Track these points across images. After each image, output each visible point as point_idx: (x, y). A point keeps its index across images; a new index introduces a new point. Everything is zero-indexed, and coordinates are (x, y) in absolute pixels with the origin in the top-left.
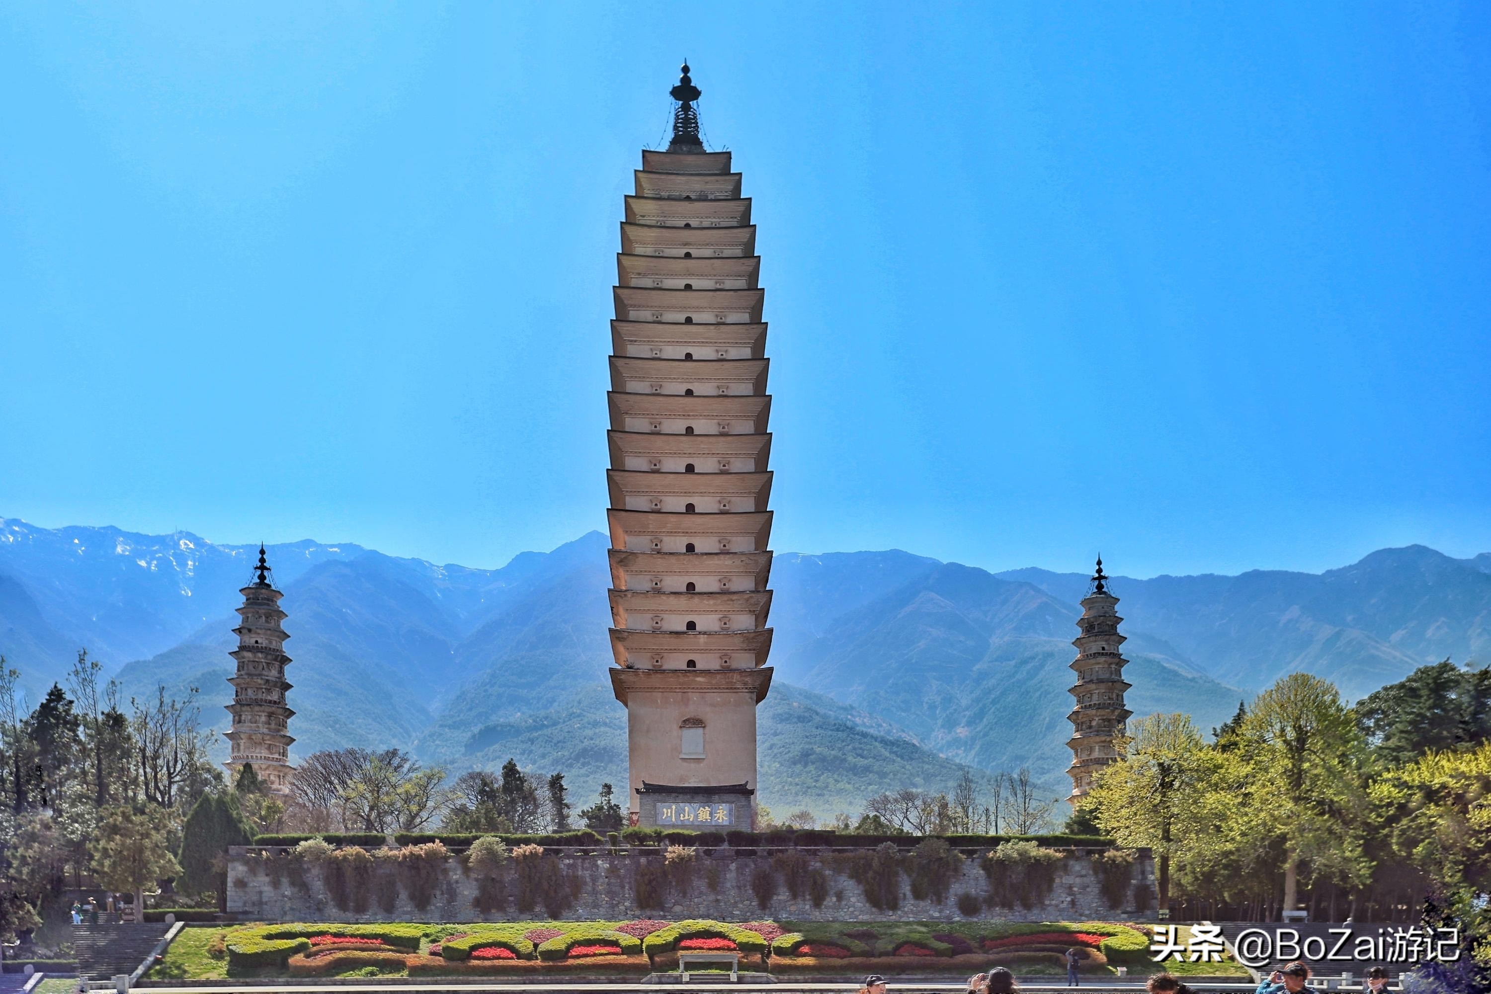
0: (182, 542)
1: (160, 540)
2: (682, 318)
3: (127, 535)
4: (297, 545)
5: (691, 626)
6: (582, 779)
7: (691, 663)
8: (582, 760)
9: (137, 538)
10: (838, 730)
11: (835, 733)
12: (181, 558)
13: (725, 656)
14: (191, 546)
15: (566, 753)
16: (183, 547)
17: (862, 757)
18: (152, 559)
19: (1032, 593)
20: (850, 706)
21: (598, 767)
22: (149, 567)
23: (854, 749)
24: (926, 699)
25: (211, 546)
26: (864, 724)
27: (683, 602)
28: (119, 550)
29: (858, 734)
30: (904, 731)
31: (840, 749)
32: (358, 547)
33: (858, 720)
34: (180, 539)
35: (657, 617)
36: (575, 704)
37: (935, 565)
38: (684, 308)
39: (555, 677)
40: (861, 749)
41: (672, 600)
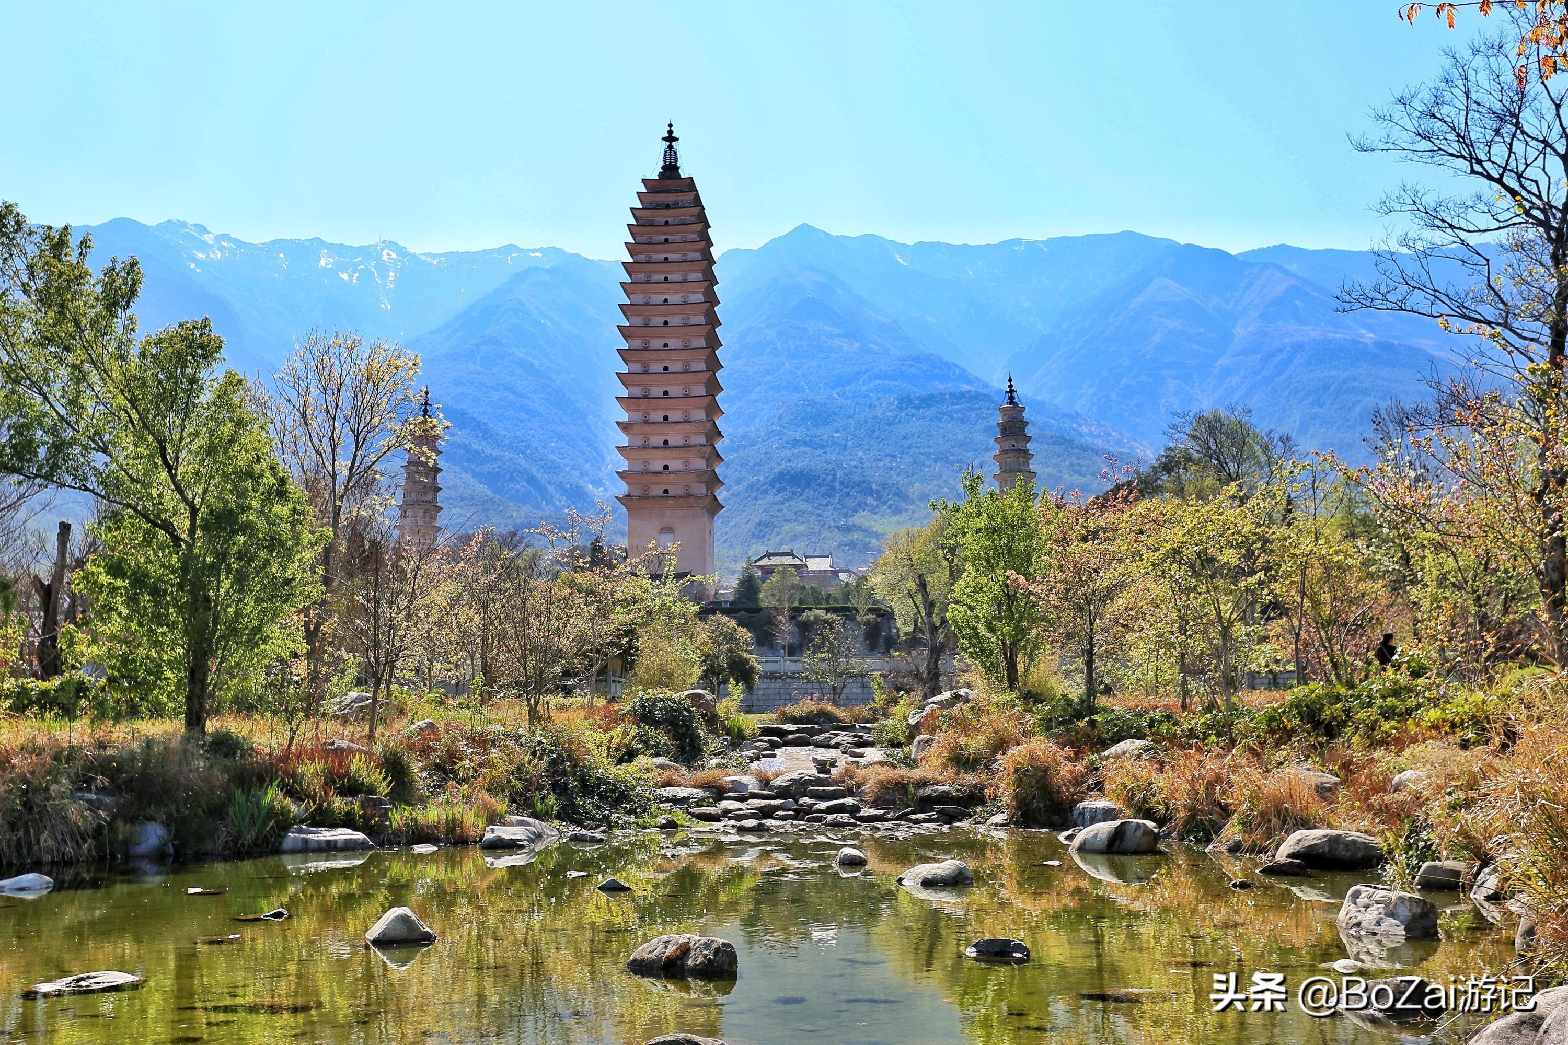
0: (384, 253)
1: (363, 250)
2: (662, 277)
3: (330, 246)
4: (499, 250)
5: (666, 467)
6: (776, 507)
7: (666, 491)
8: (778, 485)
9: (341, 249)
10: (1055, 443)
11: (1051, 448)
12: (383, 269)
13: (687, 486)
14: (394, 256)
15: (761, 478)
16: (385, 257)
17: (1080, 474)
18: (354, 272)
19: (1279, 275)
20: (1076, 413)
21: (794, 493)
22: (351, 280)
23: (1072, 465)
24: (1163, 401)
25: (414, 256)
26: (1091, 434)
27: (660, 453)
28: (323, 263)
29: (1077, 447)
30: (1135, 440)
31: (1055, 466)
32: (560, 251)
33: (1084, 430)
34: (382, 250)
35: (646, 462)
36: (776, 420)
37: (1171, 247)
38: (663, 272)
39: (757, 390)
40: (1079, 465)
41: (654, 452)
